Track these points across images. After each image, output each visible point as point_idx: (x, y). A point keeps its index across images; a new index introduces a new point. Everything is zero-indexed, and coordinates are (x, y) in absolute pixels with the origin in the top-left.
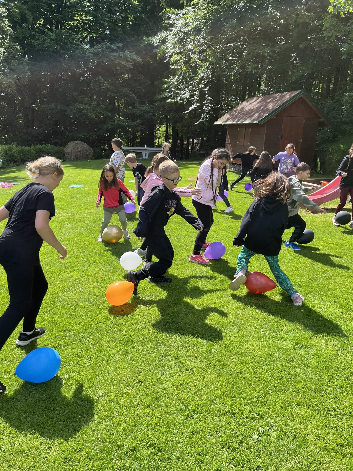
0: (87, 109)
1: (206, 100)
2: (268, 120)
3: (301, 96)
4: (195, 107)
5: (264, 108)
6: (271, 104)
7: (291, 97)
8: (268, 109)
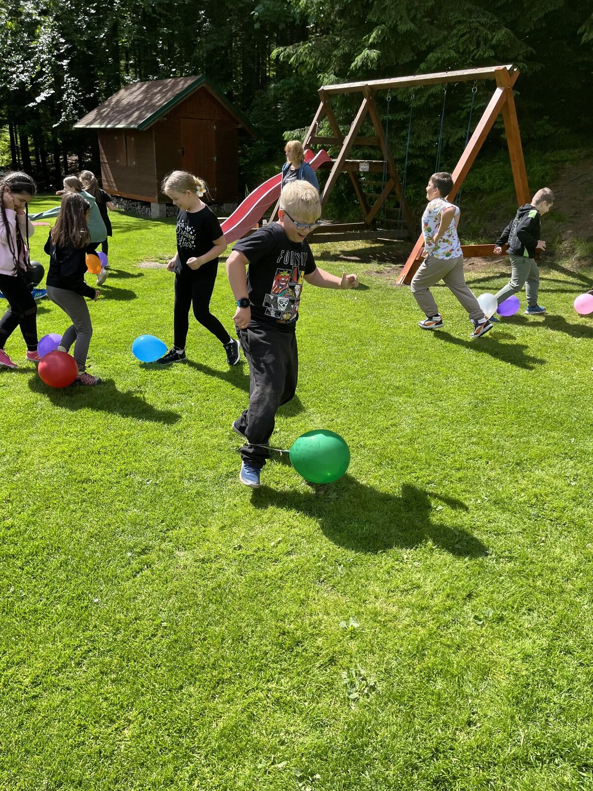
1: (66, 83)
2: (153, 123)
3: (200, 87)
4: (48, 96)
5: (147, 103)
6: (158, 97)
7: (186, 86)
8: (153, 106)
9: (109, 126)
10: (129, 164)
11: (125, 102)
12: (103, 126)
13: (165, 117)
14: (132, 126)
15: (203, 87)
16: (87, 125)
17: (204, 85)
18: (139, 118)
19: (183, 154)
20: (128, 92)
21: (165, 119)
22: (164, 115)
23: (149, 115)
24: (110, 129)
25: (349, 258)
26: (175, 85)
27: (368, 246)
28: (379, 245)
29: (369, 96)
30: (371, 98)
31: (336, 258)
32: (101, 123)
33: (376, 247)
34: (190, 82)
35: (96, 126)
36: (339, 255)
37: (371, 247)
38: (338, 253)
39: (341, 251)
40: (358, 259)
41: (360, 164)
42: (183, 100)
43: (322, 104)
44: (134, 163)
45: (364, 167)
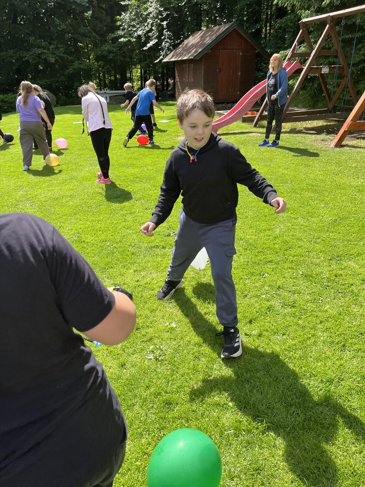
1: (164, 35)
2: (203, 55)
3: (234, 28)
4: (154, 43)
5: (202, 43)
6: (208, 38)
7: (224, 30)
8: (204, 44)
9: (180, 59)
10: (190, 80)
11: (190, 44)
12: (176, 59)
13: (210, 50)
14: (191, 58)
15: (235, 29)
16: (169, 59)
17: (235, 27)
18: (195, 52)
19: (220, 72)
20: (193, 38)
21: (210, 51)
22: (210, 48)
23: (200, 50)
24: (180, 60)
25: (309, 132)
26: (219, 30)
27: (325, 124)
28: (334, 123)
29: (331, 23)
30: (332, 24)
31: (300, 132)
32: (175, 58)
33: (331, 124)
34: (227, 27)
35: (173, 60)
36: (302, 130)
37: (327, 125)
38: (302, 129)
39: (304, 128)
40: (315, 132)
41: (323, 68)
42: (222, 38)
43: (301, 31)
44: (192, 80)
45: (325, 70)
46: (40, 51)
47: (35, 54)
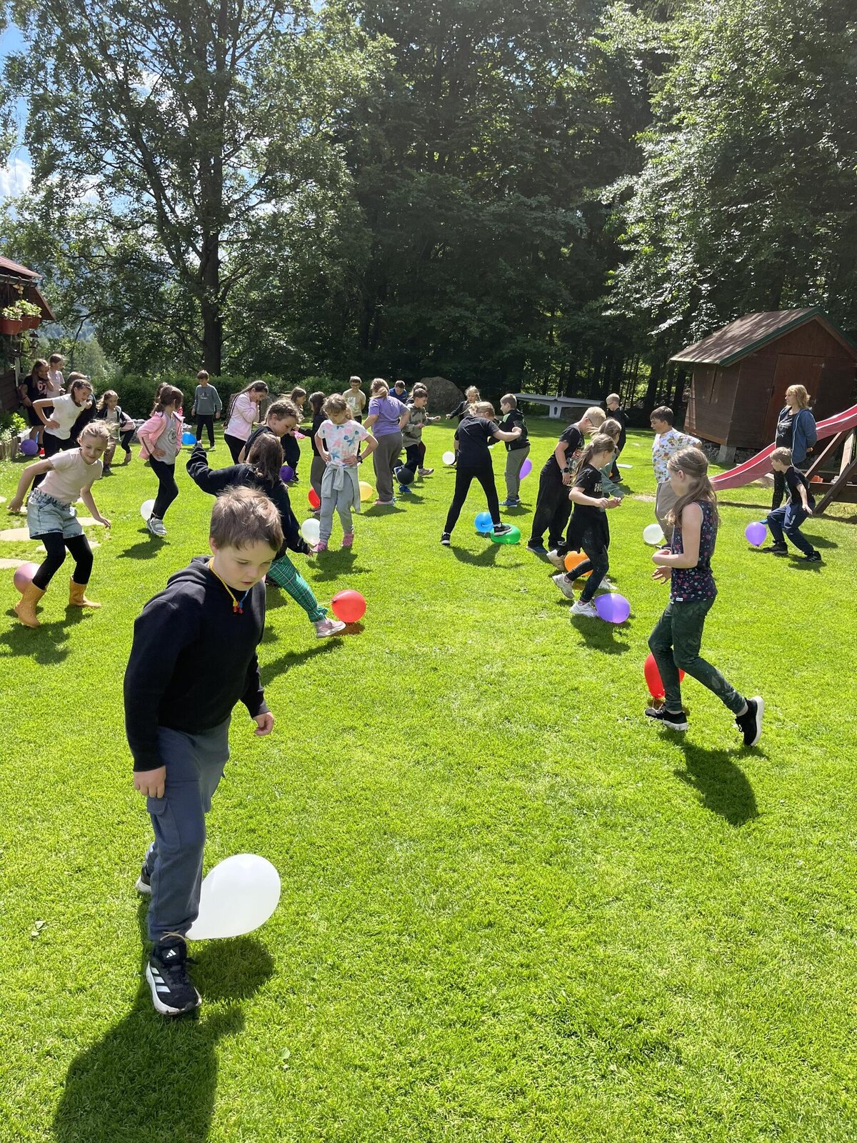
0: (468, 318)
1: (699, 309)
2: (740, 359)
4: (674, 323)
5: (748, 336)
6: (762, 330)
7: (793, 320)
8: (751, 339)
10: (712, 401)
11: (729, 335)
13: (756, 353)
14: (716, 362)
15: (815, 320)
16: (682, 357)
18: (728, 353)
19: (773, 393)
20: (742, 323)
22: (756, 350)
23: (739, 349)
24: (697, 363)
26: (786, 317)
32: (694, 357)
34: (801, 314)
35: (686, 359)
42: (783, 334)
44: (717, 400)
46: (457, 312)
47: (449, 316)
